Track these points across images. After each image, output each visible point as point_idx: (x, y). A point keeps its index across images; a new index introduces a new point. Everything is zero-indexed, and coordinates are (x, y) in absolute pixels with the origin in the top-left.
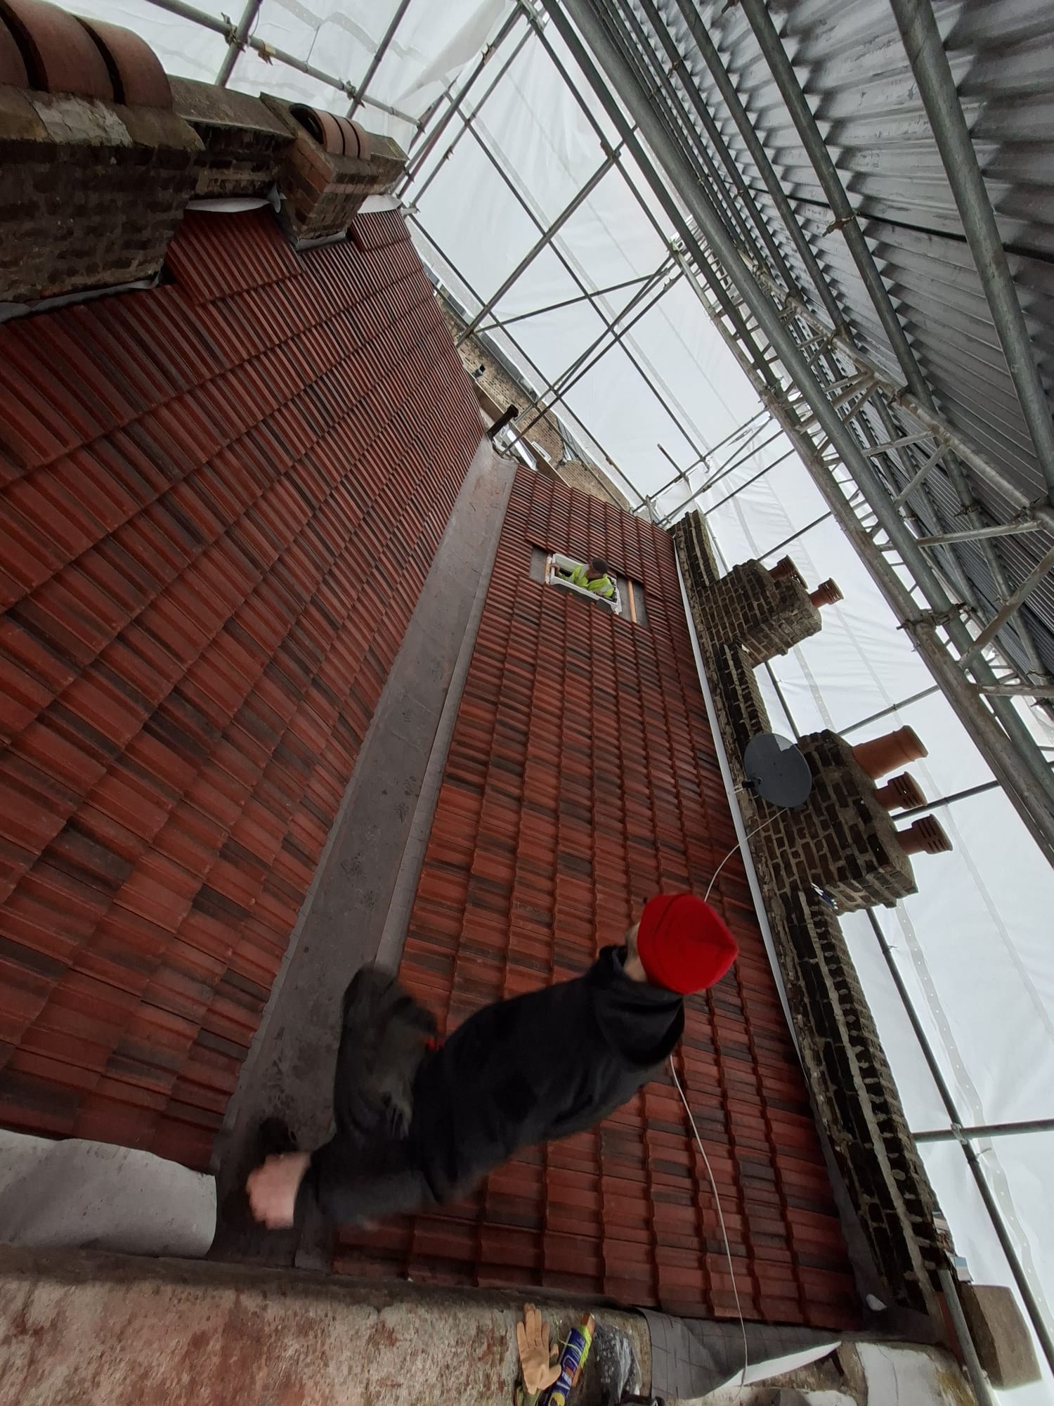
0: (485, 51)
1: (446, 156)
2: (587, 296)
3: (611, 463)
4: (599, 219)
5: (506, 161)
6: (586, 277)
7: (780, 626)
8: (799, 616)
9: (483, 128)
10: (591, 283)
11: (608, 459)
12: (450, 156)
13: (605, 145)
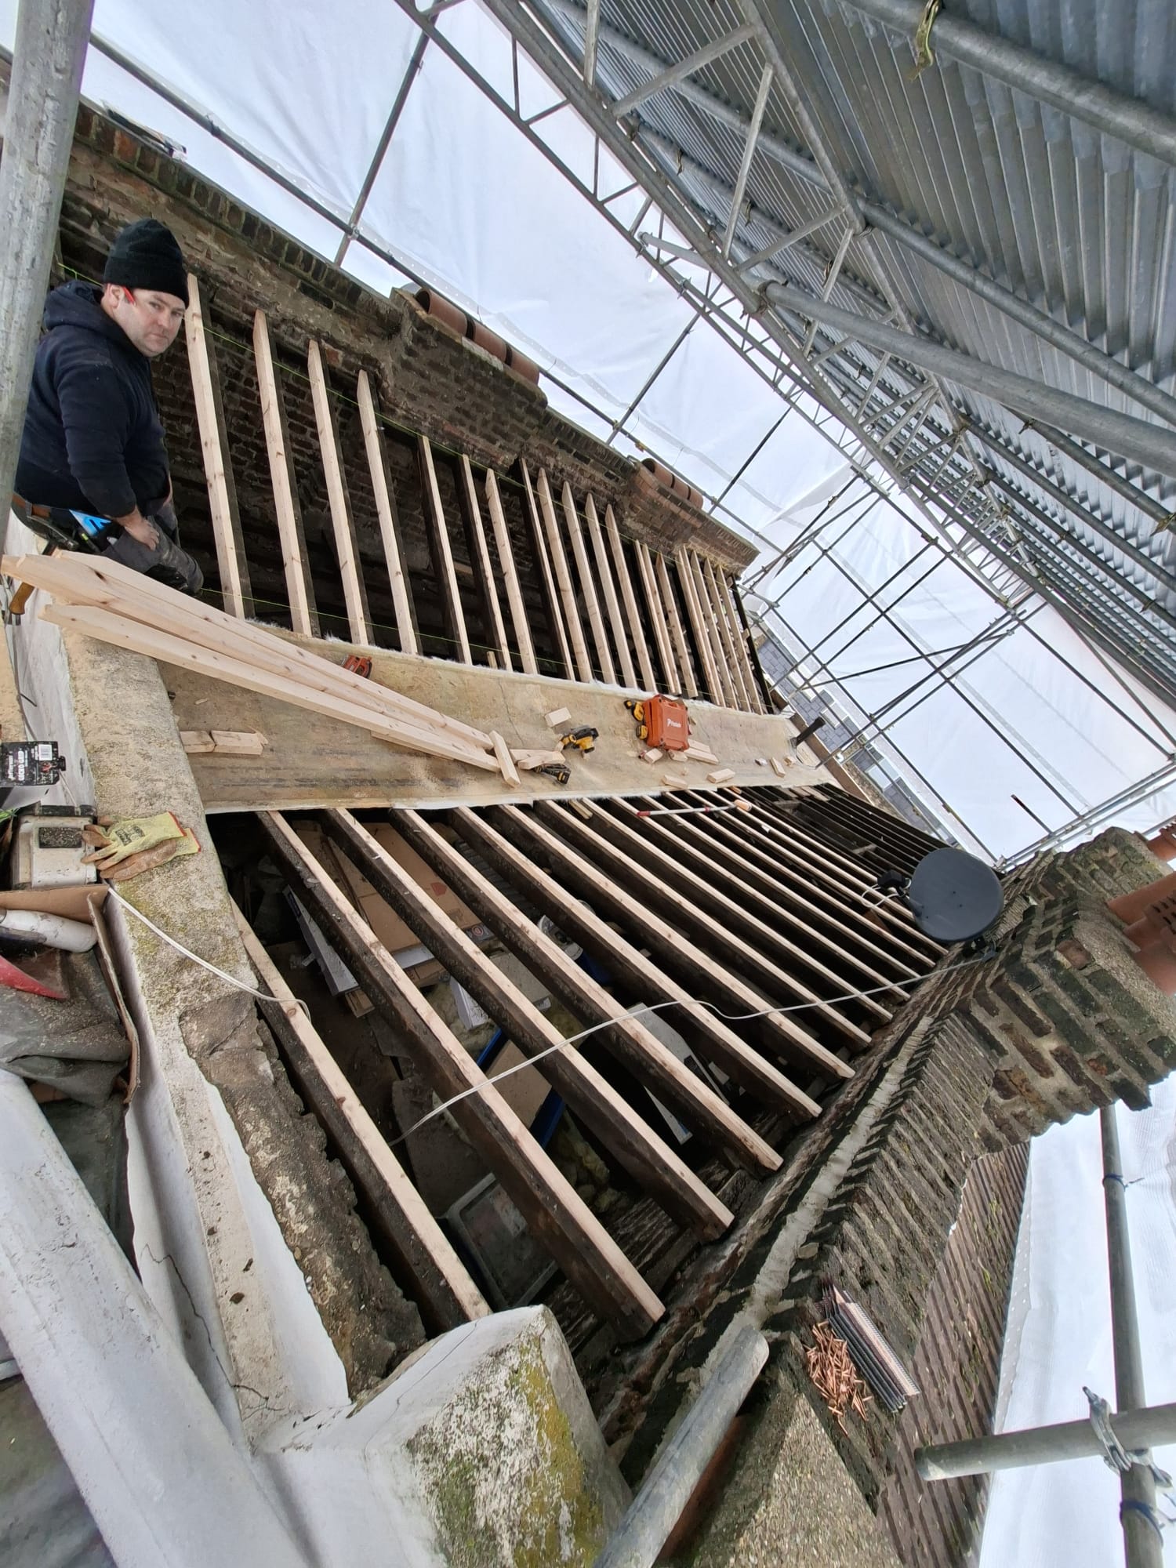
0: (830, 499)
1: (806, 572)
2: (923, 656)
3: (949, 810)
4: (936, 599)
5: (853, 571)
6: (922, 642)
7: (1092, 874)
8: (1123, 859)
9: (837, 554)
10: (927, 646)
11: (945, 806)
12: (809, 572)
13: (925, 536)
